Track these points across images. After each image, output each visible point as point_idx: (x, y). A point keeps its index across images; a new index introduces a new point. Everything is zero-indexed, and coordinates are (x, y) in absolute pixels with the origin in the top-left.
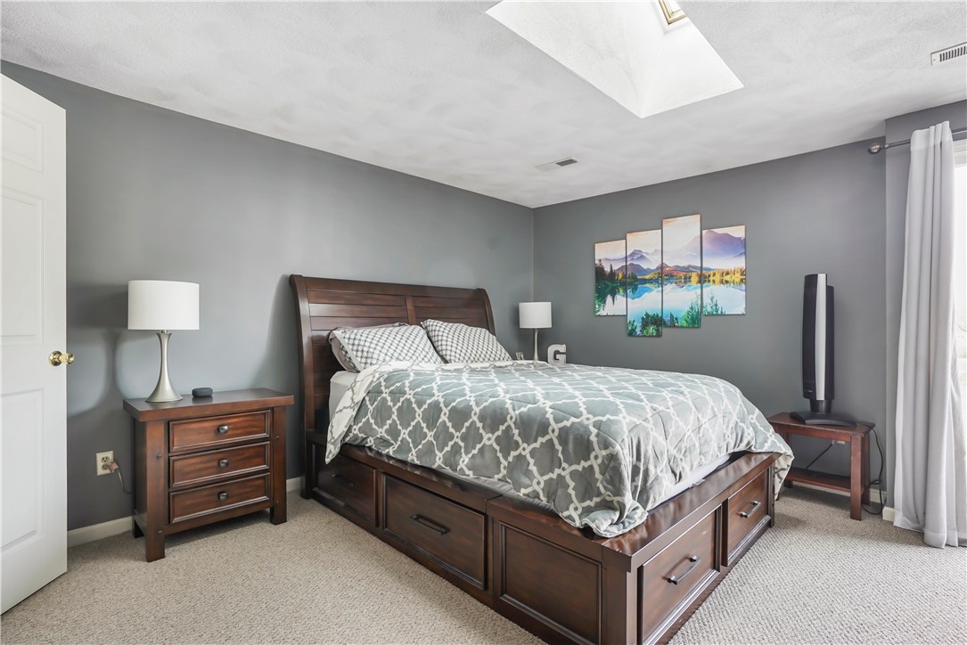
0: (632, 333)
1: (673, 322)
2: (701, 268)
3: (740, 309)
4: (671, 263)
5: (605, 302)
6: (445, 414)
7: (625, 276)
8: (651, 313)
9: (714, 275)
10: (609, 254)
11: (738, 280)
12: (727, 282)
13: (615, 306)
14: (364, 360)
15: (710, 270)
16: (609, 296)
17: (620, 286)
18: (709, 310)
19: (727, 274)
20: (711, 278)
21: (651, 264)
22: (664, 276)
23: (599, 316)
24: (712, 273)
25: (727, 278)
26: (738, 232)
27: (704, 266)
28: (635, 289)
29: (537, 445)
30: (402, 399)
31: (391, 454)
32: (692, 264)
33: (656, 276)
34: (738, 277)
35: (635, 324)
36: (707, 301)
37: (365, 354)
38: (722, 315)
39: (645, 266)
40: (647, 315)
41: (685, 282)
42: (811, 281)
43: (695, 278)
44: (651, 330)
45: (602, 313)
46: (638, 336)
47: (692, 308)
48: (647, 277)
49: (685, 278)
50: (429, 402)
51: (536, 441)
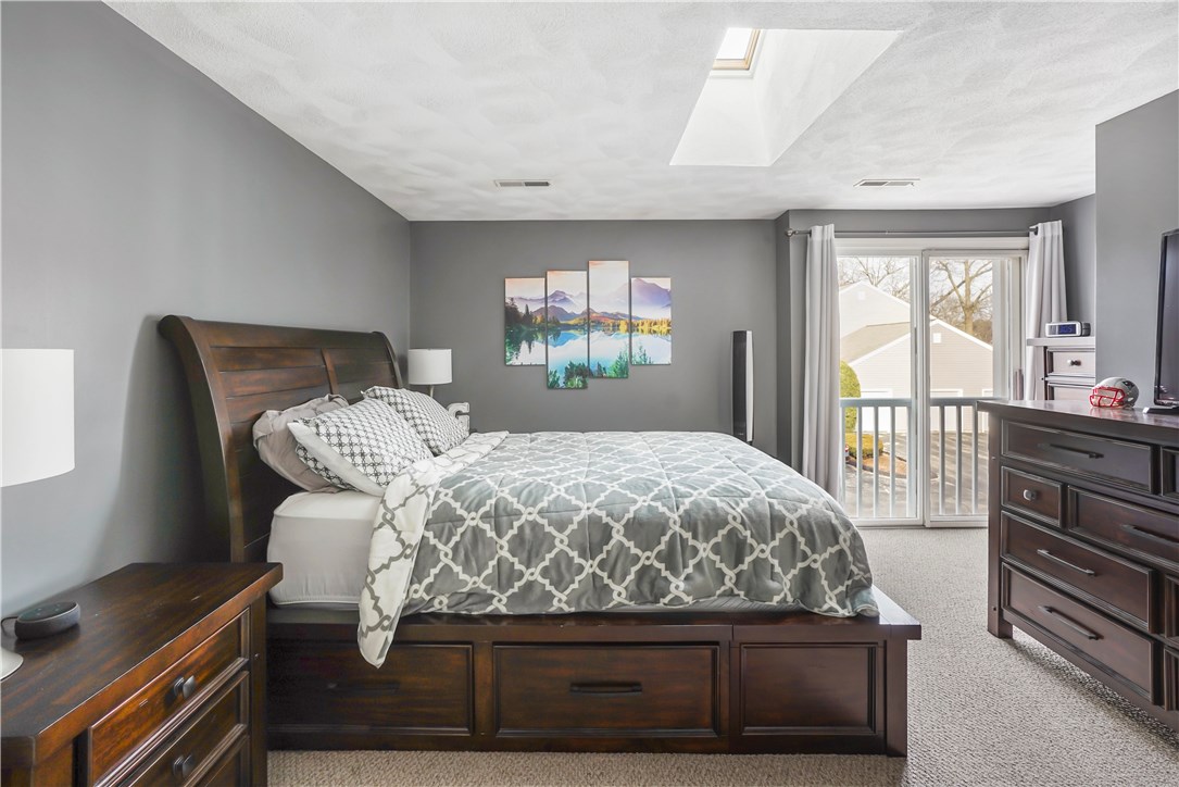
0: (553, 386)
1: (600, 373)
2: (631, 317)
3: (667, 359)
4: (598, 308)
5: (519, 350)
6: (618, 531)
7: (544, 320)
8: (576, 363)
9: (643, 324)
10: (524, 292)
11: (665, 331)
12: (655, 332)
13: (530, 354)
14: (370, 470)
15: (639, 319)
16: (524, 342)
17: (539, 331)
18: (638, 359)
19: (655, 324)
20: (640, 328)
21: (576, 307)
22: (590, 322)
23: (511, 365)
24: (640, 322)
25: (655, 328)
26: (665, 283)
27: (633, 314)
28: (557, 335)
29: (776, 543)
30: (516, 524)
31: (504, 610)
32: (621, 311)
33: (582, 322)
34: (664, 328)
35: (558, 375)
36: (635, 350)
37: (369, 459)
38: (651, 365)
39: (568, 309)
40: (571, 364)
41: (614, 330)
42: (739, 338)
43: (623, 327)
44: (577, 381)
45: (515, 362)
46: (562, 388)
47: (620, 358)
48: (571, 322)
49: (614, 326)
50: (577, 519)
51: (773, 538)
